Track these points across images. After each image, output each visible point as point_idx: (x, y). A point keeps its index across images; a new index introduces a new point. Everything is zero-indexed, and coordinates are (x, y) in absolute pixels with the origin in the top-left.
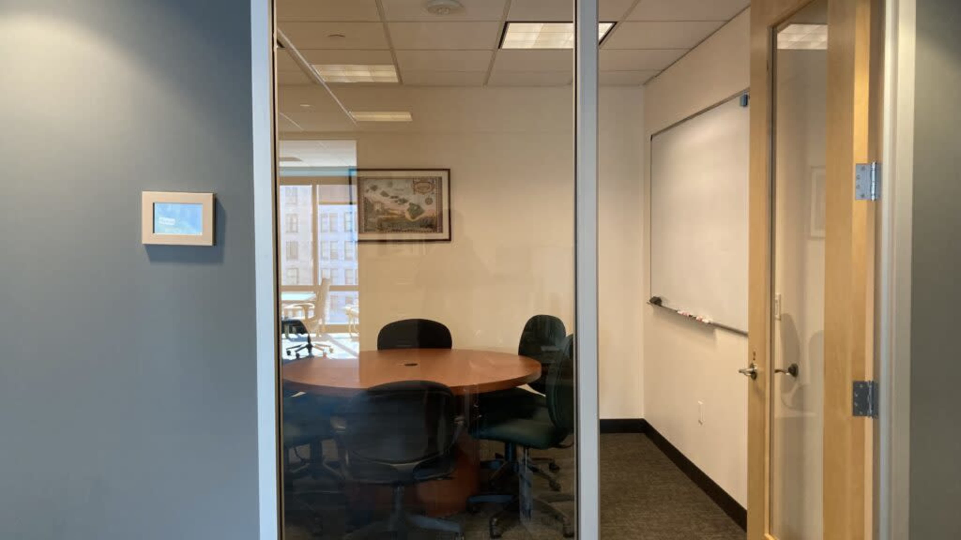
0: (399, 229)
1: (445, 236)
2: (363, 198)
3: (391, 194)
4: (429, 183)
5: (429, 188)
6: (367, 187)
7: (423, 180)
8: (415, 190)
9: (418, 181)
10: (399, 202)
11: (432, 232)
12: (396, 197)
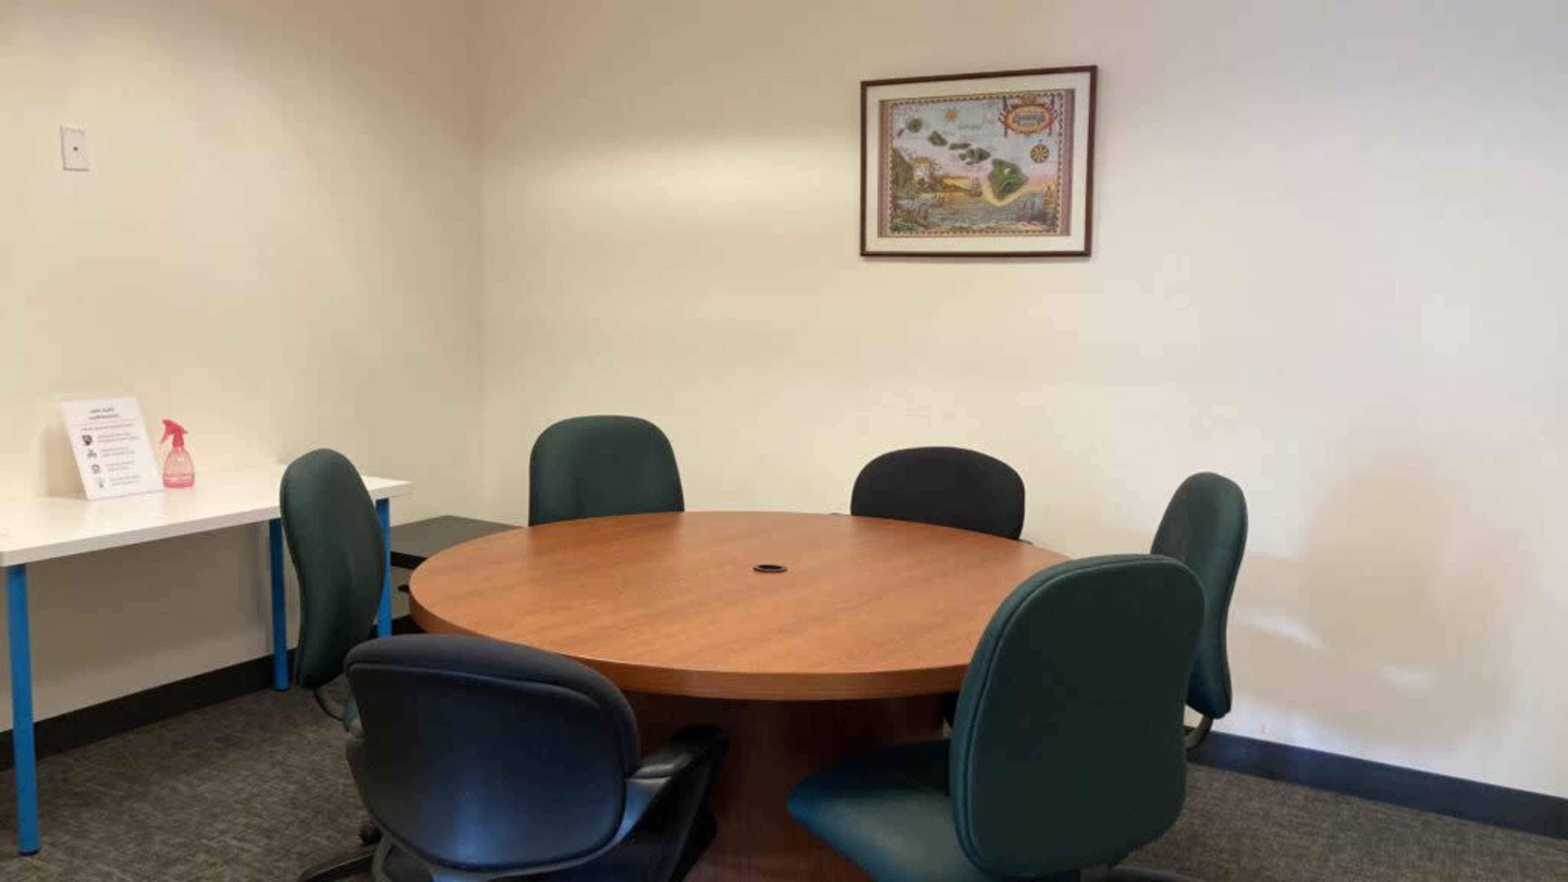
0: (965, 225)
1: (1075, 242)
2: (890, 152)
3: (951, 140)
4: (1042, 105)
5: (1042, 119)
6: (900, 123)
7: (1030, 99)
8: (1007, 126)
9: (1017, 101)
10: (968, 160)
11: (1045, 233)
12: (965, 146)
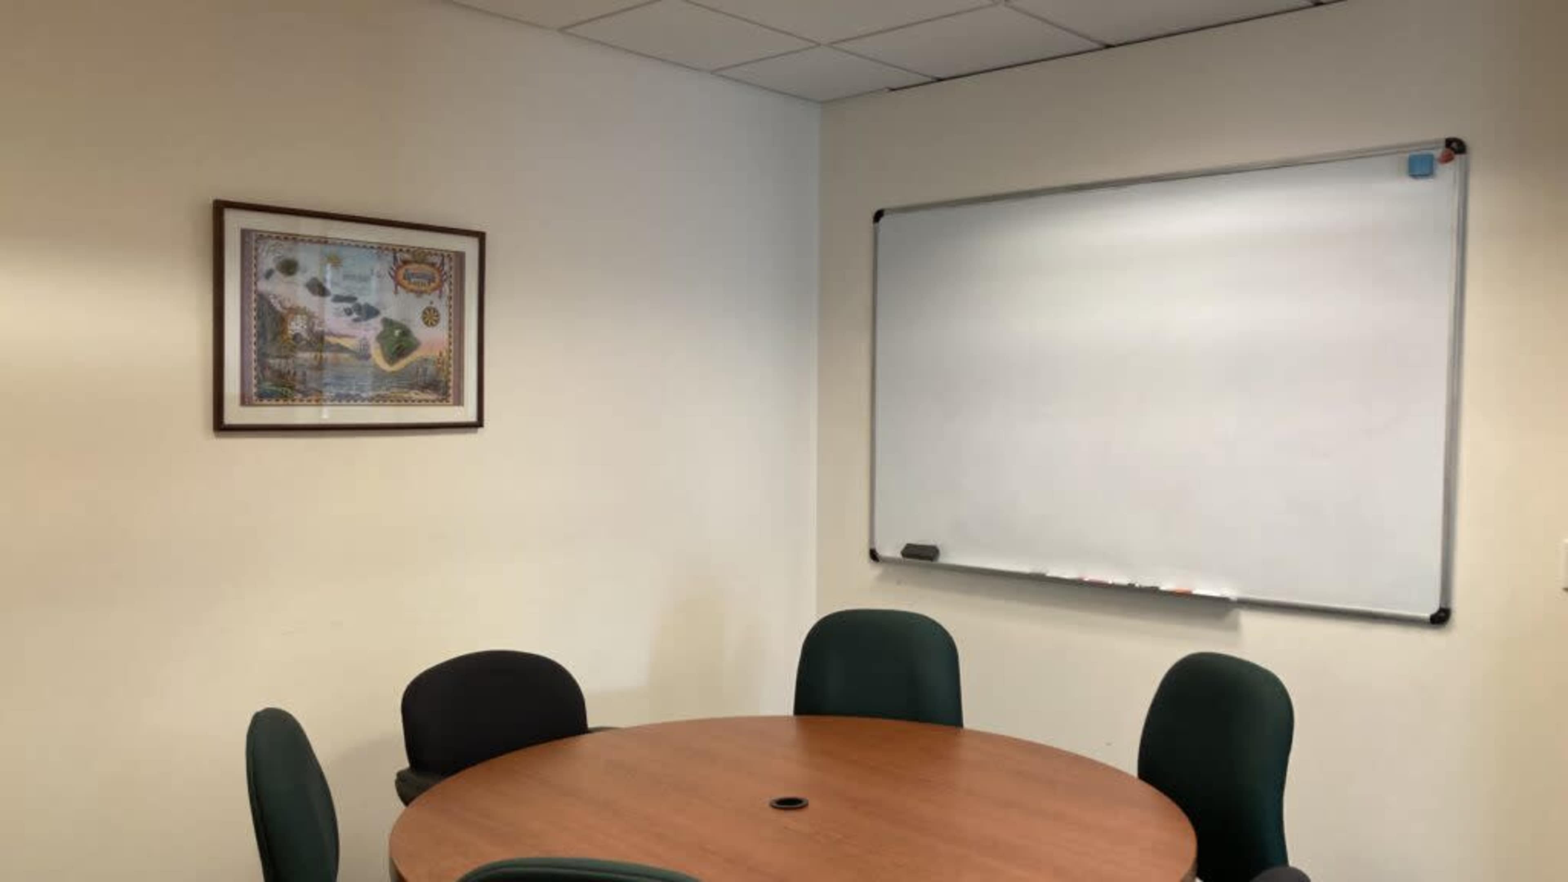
0: (352, 393)
1: (468, 413)
2: (254, 296)
3: (334, 291)
4: (433, 265)
5: (431, 280)
6: (268, 261)
7: (420, 256)
8: (398, 283)
9: (407, 256)
10: (355, 316)
11: (438, 403)
12: (351, 299)
